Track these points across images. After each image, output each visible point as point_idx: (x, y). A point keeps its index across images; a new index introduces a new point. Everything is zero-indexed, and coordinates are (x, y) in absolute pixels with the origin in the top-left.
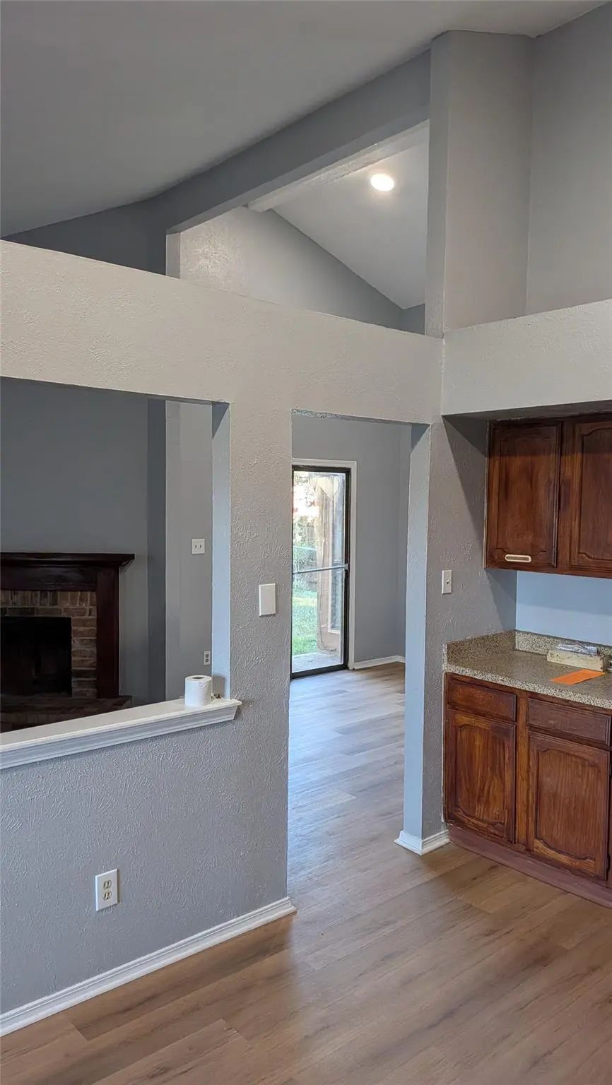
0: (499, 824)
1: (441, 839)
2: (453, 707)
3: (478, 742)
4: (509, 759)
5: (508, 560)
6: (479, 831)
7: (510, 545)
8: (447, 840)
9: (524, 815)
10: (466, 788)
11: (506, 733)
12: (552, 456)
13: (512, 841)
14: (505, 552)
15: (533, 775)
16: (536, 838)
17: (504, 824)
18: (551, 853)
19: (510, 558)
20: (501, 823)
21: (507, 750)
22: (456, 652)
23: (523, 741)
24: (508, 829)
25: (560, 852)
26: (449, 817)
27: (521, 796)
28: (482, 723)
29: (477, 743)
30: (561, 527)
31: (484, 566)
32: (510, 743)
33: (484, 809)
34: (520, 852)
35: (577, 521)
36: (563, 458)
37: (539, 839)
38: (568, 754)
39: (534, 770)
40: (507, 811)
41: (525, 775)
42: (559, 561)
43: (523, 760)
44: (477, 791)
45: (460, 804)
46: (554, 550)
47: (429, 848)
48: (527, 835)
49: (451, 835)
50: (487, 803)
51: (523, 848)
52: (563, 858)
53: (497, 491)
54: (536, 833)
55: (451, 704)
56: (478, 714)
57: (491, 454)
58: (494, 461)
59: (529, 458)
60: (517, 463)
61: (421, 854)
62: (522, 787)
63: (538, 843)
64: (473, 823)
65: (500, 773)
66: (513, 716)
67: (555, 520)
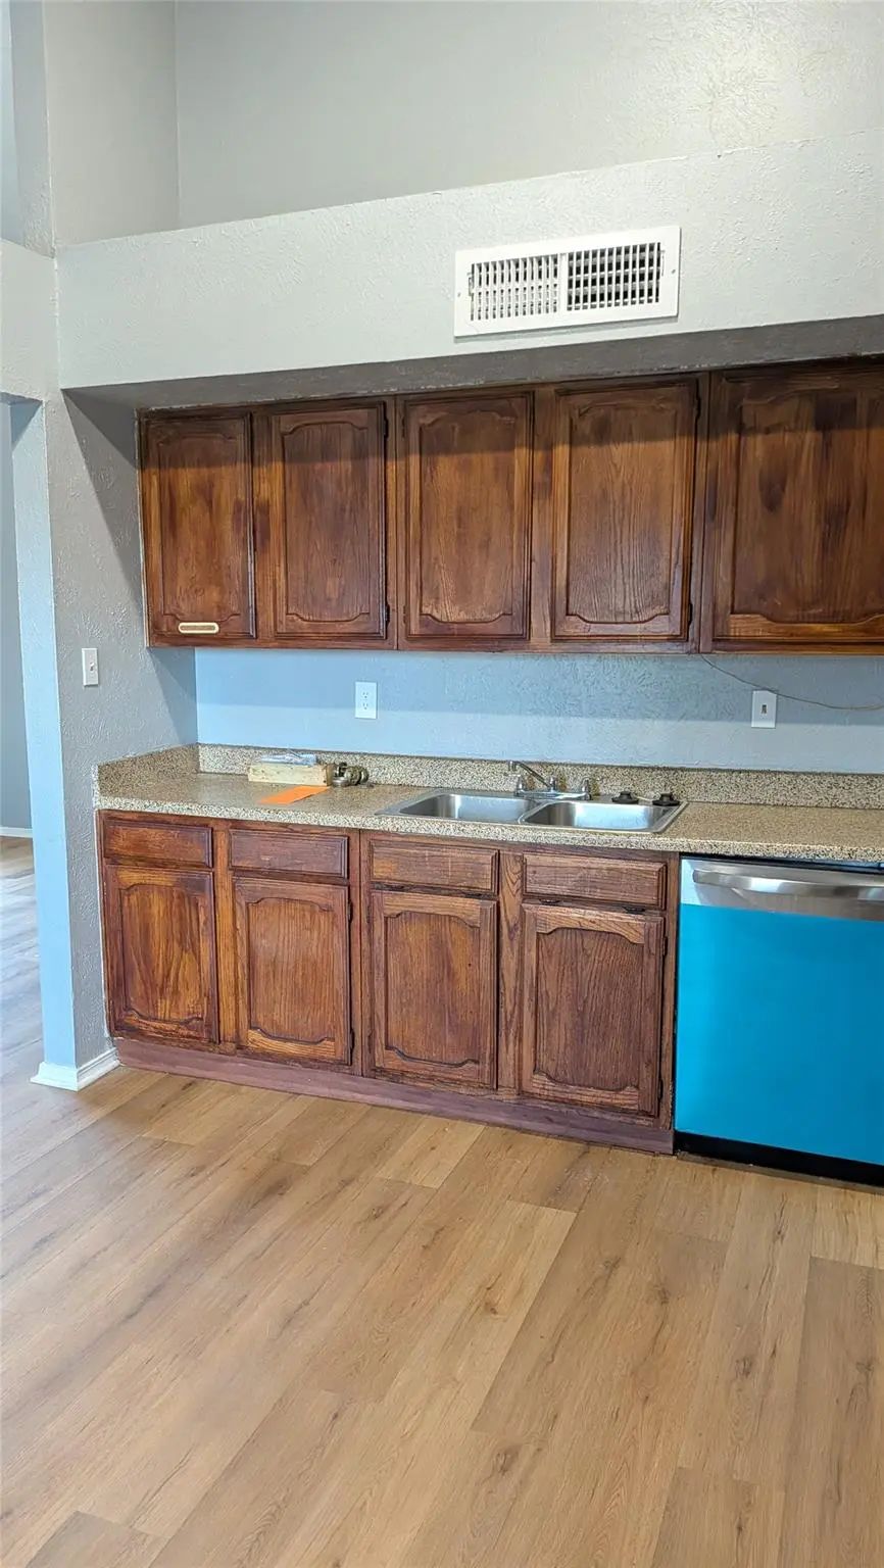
0: (194, 1021)
1: (106, 1062)
2: (114, 862)
3: (157, 907)
4: (205, 923)
5: (182, 632)
6: (164, 1038)
7: (184, 607)
8: (116, 1063)
9: (231, 999)
10: (142, 978)
11: (200, 886)
12: (241, 467)
13: (216, 1040)
14: (177, 619)
15: (241, 939)
16: (251, 1028)
17: (202, 1019)
18: (274, 1045)
19: (185, 628)
20: (198, 1019)
21: (202, 911)
22: (112, 776)
23: (224, 895)
24: (209, 1025)
25: (286, 1040)
26: (117, 1027)
27: (226, 974)
28: (162, 878)
29: (155, 910)
30: (259, 577)
31: (146, 643)
32: (205, 901)
33: (170, 1005)
34: (227, 1054)
35: (282, 565)
36: (256, 470)
37: (255, 1028)
38: (290, 900)
39: (242, 932)
40: (205, 999)
41: (230, 944)
42: (260, 628)
43: (225, 922)
44: (159, 981)
45: (133, 1005)
46: (252, 611)
47: (88, 1079)
48: (237, 1025)
49: (121, 1053)
50: (176, 992)
51: (231, 1047)
52: (291, 1048)
53: (158, 523)
54: (250, 1021)
55: (110, 857)
56: (155, 864)
57: (143, 463)
58: (150, 478)
59: (205, 471)
60: (186, 479)
61: (76, 1090)
62: (226, 960)
63: (254, 1035)
64: (155, 1028)
65: (193, 944)
66: (207, 860)
67: (251, 568)
